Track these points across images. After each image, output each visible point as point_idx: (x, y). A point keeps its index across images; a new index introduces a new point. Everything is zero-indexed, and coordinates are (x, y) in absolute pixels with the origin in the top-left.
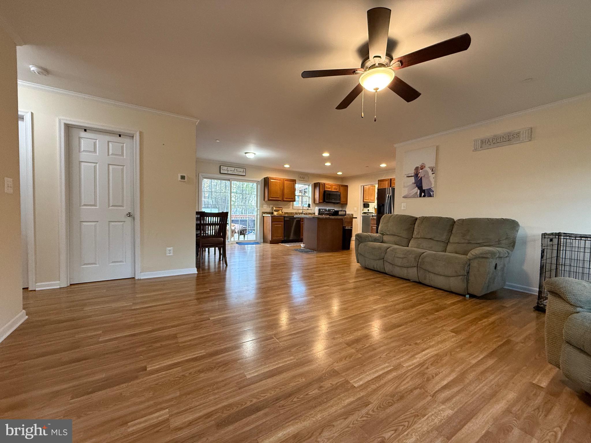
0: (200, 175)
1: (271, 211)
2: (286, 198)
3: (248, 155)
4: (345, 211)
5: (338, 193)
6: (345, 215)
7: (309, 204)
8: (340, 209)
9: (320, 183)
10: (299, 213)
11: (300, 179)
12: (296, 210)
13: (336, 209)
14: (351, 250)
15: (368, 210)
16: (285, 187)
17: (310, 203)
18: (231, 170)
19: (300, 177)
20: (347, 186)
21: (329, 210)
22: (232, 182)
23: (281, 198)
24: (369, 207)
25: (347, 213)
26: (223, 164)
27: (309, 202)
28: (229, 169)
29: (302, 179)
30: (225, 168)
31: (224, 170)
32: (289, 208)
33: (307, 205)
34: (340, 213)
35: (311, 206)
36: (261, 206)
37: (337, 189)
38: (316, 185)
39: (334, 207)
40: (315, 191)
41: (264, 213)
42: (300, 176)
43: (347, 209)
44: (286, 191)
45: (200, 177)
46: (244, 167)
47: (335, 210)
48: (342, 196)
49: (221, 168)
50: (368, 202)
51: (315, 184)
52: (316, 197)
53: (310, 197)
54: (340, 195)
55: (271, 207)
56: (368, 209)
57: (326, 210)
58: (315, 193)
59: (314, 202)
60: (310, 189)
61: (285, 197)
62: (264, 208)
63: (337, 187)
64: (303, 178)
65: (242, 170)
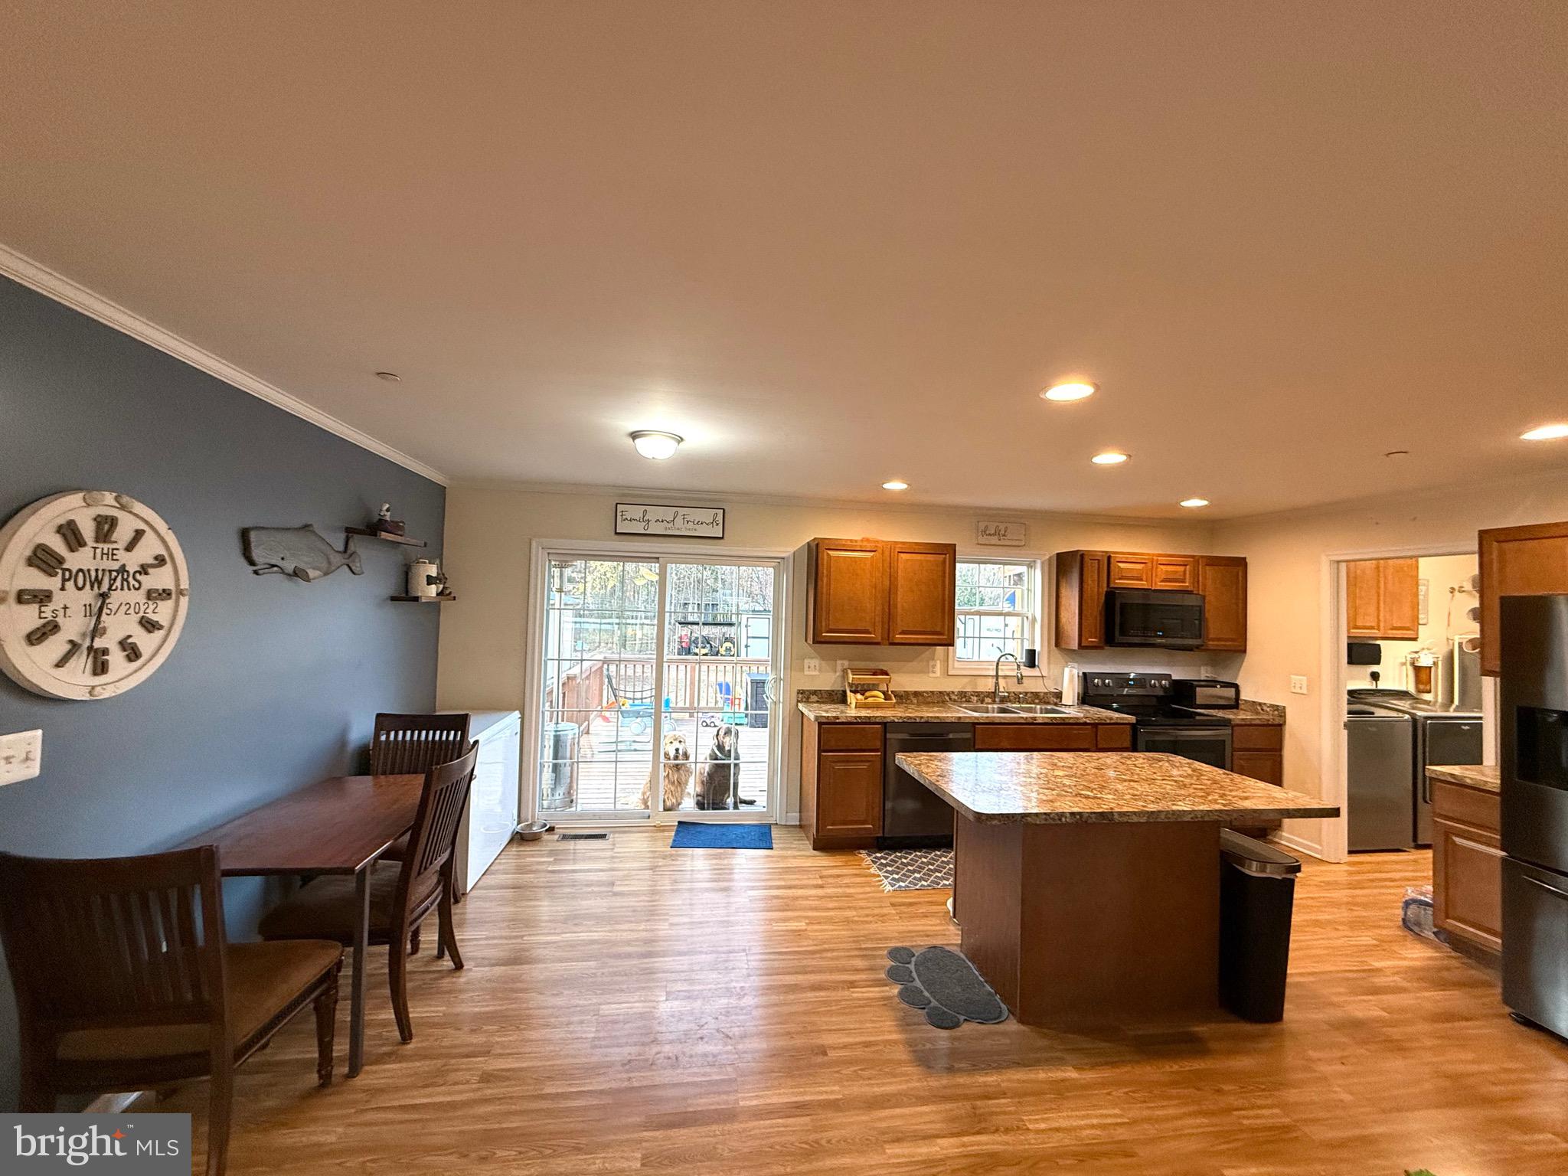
0: (534, 544)
1: (838, 687)
2: (903, 633)
3: (645, 448)
4: (1236, 687)
5: (1190, 601)
6: (1235, 704)
7: (1031, 654)
8: (1204, 673)
9: (1082, 556)
10: (978, 694)
11: (983, 540)
12: (966, 680)
13: (1178, 674)
14: (1282, 1033)
15: (1375, 676)
16: (901, 582)
17: (1037, 648)
18: (658, 519)
19: (984, 532)
20: (1242, 563)
21: (1141, 681)
22: (671, 567)
23: (879, 630)
24: (1378, 662)
25: (1243, 696)
26: (624, 495)
27: (1033, 642)
28: (654, 513)
29: (994, 540)
30: (636, 512)
31: (632, 518)
32: (925, 671)
33: (1022, 658)
34: (1202, 694)
35: (1041, 660)
36: (795, 663)
37: (1183, 581)
38: (1064, 565)
39: (1169, 664)
40: (1064, 592)
41: (805, 696)
42: (982, 526)
43: (1241, 674)
44: (904, 599)
45: (534, 551)
46: (719, 501)
47: (1174, 677)
48: (1210, 614)
49: (619, 514)
50: (1376, 638)
51: (1060, 557)
52: (1065, 616)
53: (1034, 620)
54: (1201, 610)
55: (839, 668)
56: (1375, 668)
57: (1122, 680)
58: (1063, 601)
59: (1057, 645)
60: (1036, 580)
61: (901, 623)
62: (806, 673)
63: (1182, 569)
64: (997, 533)
65: (706, 515)
